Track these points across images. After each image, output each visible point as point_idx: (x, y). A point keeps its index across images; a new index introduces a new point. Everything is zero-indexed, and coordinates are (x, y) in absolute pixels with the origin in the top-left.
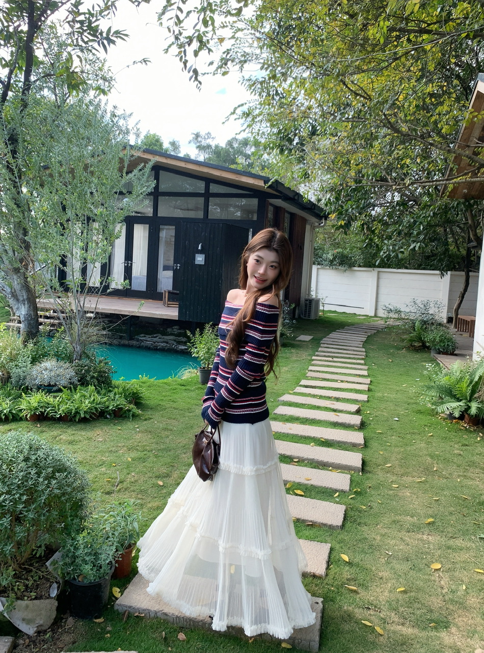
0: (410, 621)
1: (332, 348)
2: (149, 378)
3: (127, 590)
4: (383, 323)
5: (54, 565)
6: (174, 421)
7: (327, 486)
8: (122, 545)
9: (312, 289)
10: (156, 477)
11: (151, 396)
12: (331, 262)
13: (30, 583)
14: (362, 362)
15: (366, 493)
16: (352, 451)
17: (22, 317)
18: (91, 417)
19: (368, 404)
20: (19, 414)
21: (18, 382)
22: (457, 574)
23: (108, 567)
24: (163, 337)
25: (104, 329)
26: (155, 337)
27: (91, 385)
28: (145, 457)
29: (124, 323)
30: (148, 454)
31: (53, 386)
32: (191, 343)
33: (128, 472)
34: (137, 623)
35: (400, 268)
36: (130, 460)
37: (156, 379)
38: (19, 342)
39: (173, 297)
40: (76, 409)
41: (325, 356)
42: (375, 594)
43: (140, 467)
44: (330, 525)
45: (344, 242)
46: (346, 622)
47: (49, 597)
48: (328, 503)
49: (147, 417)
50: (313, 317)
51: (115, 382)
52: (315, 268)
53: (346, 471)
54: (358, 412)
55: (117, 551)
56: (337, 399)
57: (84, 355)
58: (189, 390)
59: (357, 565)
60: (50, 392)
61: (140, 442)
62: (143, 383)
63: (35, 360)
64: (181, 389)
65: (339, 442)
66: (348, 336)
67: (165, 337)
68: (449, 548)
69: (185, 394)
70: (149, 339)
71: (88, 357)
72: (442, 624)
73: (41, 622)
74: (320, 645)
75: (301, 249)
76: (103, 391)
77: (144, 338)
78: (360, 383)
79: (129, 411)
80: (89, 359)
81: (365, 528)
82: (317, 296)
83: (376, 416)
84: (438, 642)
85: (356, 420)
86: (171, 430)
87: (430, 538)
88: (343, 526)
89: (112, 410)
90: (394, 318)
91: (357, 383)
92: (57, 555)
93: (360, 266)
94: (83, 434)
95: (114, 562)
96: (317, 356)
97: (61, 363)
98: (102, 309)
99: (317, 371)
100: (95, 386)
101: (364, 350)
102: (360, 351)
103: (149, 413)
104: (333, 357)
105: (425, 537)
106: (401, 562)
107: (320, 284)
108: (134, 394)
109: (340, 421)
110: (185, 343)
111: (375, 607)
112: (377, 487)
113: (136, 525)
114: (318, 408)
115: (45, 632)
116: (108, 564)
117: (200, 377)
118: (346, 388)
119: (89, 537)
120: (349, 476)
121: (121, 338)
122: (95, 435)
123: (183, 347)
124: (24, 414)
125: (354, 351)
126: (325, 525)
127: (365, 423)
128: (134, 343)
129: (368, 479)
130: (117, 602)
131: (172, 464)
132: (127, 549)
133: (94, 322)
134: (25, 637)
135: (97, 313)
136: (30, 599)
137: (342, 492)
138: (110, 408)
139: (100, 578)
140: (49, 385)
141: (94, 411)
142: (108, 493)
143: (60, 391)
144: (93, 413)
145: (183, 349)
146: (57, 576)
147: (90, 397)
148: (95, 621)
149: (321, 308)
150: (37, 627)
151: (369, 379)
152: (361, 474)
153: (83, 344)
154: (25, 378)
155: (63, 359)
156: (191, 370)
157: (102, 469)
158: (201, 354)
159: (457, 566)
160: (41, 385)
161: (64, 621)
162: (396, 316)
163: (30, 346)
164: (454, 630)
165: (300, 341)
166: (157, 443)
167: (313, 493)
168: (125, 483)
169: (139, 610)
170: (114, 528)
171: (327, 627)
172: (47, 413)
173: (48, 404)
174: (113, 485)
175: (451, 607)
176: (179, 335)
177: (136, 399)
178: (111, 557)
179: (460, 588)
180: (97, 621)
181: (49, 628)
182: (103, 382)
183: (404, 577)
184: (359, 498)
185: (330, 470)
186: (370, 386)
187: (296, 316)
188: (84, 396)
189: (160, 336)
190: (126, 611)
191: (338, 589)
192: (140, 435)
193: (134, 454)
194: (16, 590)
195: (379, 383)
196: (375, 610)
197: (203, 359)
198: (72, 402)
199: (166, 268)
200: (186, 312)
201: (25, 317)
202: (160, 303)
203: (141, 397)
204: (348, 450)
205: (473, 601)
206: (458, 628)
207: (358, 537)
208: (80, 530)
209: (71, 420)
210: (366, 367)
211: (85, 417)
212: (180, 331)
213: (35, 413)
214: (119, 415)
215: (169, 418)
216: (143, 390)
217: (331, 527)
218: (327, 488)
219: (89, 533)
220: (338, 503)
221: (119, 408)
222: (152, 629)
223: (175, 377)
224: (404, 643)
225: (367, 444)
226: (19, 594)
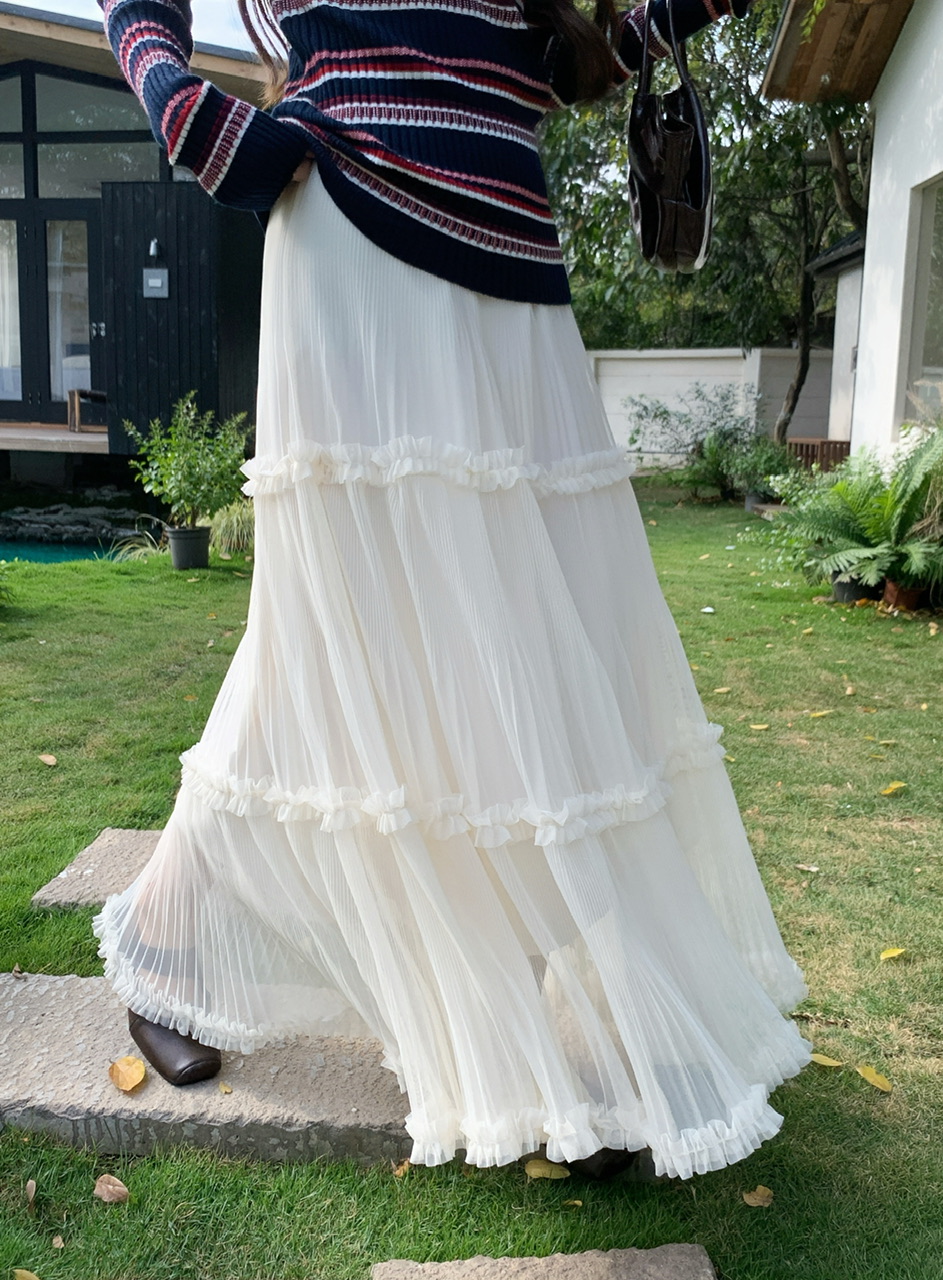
2: (29, 563)
10: (35, 747)
24: (76, 510)
26: (56, 512)
28: (4, 709)
49: (17, 633)
67: (81, 511)
70: (39, 519)
77: (25, 517)
86: (89, 655)
87: (913, 826)
103: (24, 625)
105: (896, 825)
117: (172, 555)
123: (130, 533)
166: (44, 682)
176: (117, 504)
189: (66, 508)
212: (119, 495)
215: (85, 632)
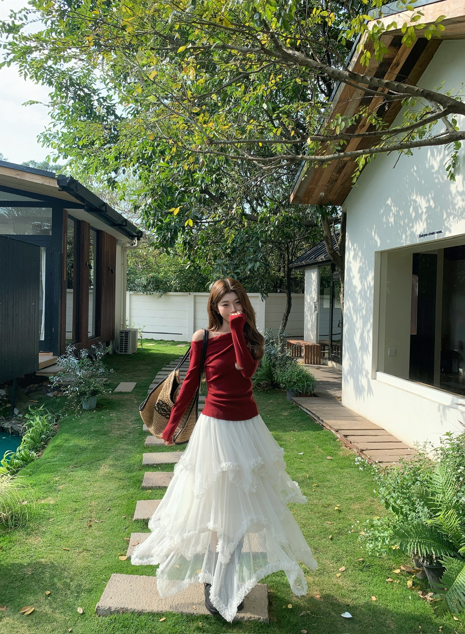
9: (127, 318)
12: (145, 287)
45: (158, 266)
50: (130, 351)
52: (128, 293)
75: (112, 272)
93: (176, 291)
149: (139, 337)
165: (121, 393)
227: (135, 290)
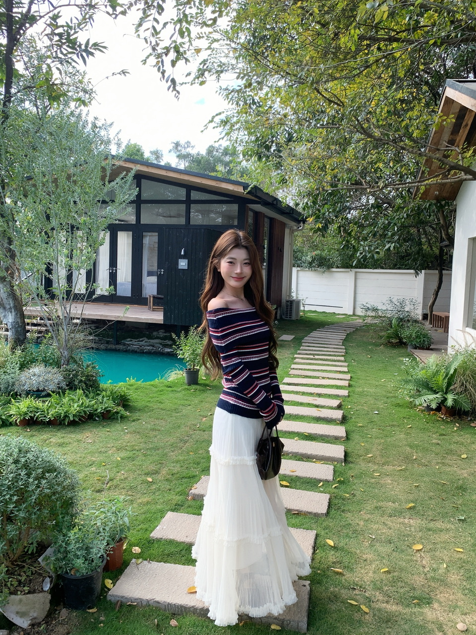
0: (394, 599)
1: (314, 347)
2: (137, 381)
3: (119, 581)
4: (361, 321)
5: (47, 560)
6: (162, 421)
7: (311, 477)
8: (113, 539)
9: (292, 291)
10: (145, 474)
11: (138, 398)
12: (310, 263)
13: (23, 579)
14: (342, 358)
15: (349, 482)
16: (334, 443)
17: (9, 324)
18: (80, 419)
19: (349, 399)
20: (9, 419)
21: (7, 388)
22: (437, 553)
23: (99, 560)
24: (149, 340)
25: (90, 334)
26: (142, 341)
27: (79, 389)
28: (134, 456)
29: (110, 328)
30: (137, 453)
31: (42, 391)
32: (176, 346)
33: (118, 470)
34: (129, 612)
35: (376, 269)
36: (119, 459)
37: (143, 382)
38: (7, 349)
39: (158, 301)
40: (65, 413)
41: (307, 354)
42: (360, 575)
43: (130, 465)
44: (315, 514)
45: (323, 244)
46: (333, 602)
47: (42, 591)
48: (313, 493)
49: (135, 418)
50: (294, 317)
51: (103, 385)
52: (294, 270)
53: (329, 462)
54: (339, 407)
55: (108, 544)
56: (319, 395)
57: (71, 359)
58: (175, 391)
59: (342, 549)
60: (38, 397)
61: (128, 442)
62: (130, 385)
63: (23, 366)
64: (167, 391)
65: (322, 436)
66: (328, 335)
68: (429, 530)
69: (171, 395)
70: (135, 343)
71: (75, 362)
72: (425, 600)
73: (35, 615)
74: (308, 625)
75: (281, 251)
76: (92, 395)
78: (341, 379)
79: (117, 413)
80: (76, 364)
81: (349, 515)
82: (297, 297)
83: (357, 410)
84: (421, 618)
85: (338, 414)
86: (159, 430)
87: (412, 521)
88: (328, 513)
89: (101, 413)
90: (372, 316)
91: (338, 379)
92: (49, 551)
93: (338, 267)
94: (73, 436)
95: (105, 556)
96: (299, 354)
97: (50, 369)
98: (89, 315)
99: (300, 369)
100: (83, 390)
101: (344, 347)
102: (340, 349)
103: (137, 414)
104: (314, 355)
105: (406, 521)
106: (384, 544)
107: (300, 286)
108: (121, 396)
109: (322, 416)
110: (170, 346)
111: (361, 587)
112: (359, 476)
113: (126, 519)
114: (301, 404)
115: (39, 624)
116: (100, 557)
117: (186, 378)
118: (328, 384)
119: (81, 533)
120: (332, 467)
121: (108, 342)
122: (85, 437)
123: (169, 350)
124: (13, 419)
125: (334, 348)
126: (310, 513)
127: (346, 417)
128: (121, 347)
129: (350, 469)
130: (110, 593)
131: (160, 462)
132: (118, 542)
133: (80, 328)
134: (20, 630)
135: (83, 319)
136: (23, 593)
137: (327, 481)
138: (99, 411)
139: (92, 571)
140: (38, 390)
141: (83, 414)
142: (99, 491)
143: (49, 395)
144: (82, 417)
145: (169, 352)
146: (49, 571)
147: (79, 400)
148: (88, 611)
149: (302, 308)
150: (31, 620)
151: (350, 375)
152: (343, 464)
153: (71, 350)
154: (13, 385)
155: (51, 364)
156: (177, 372)
157: (92, 469)
158: (186, 355)
159: (438, 546)
160: (29, 390)
161: (57, 612)
162: (373, 314)
163: (18, 352)
164: (436, 605)
165: (283, 340)
166: (146, 443)
167: (298, 483)
168: (115, 481)
169: (131, 600)
170: (105, 523)
171: (314, 608)
172: (37, 418)
173: (38, 409)
174: (103, 483)
175: (433, 584)
176: (164, 338)
177: (125, 401)
178: (102, 551)
179: (441, 566)
180: (91, 611)
181: (43, 621)
182: (91, 386)
183: (387, 558)
184: (343, 487)
185: (314, 462)
186: (350, 382)
187: (278, 317)
188: (73, 400)
189: (146, 340)
190: (118, 601)
191: (324, 572)
192: (129, 435)
193: (123, 454)
194: (9, 585)
195: (358, 379)
196: (360, 591)
197: (189, 361)
198: (61, 406)
199: (150, 274)
200: (171, 315)
201: (12, 325)
202: (145, 308)
203: (129, 399)
204: (331, 443)
205: (454, 578)
206: (440, 603)
207: (343, 523)
208: (72, 526)
209: (60, 424)
210: (346, 364)
211: (74, 420)
212: (165, 334)
213: (24, 418)
214: (107, 417)
215: (157, 419)
216: (131, 392)
217: (316, 515)
218: (311, 479)
219: (80, 529)
220: (322, 492)
221: (107, 411)
222: (144, 617)
223: (161, 379)
224: (388, 620)
225: (349, 437)
226: (12, 589)
227: (302, 267)
